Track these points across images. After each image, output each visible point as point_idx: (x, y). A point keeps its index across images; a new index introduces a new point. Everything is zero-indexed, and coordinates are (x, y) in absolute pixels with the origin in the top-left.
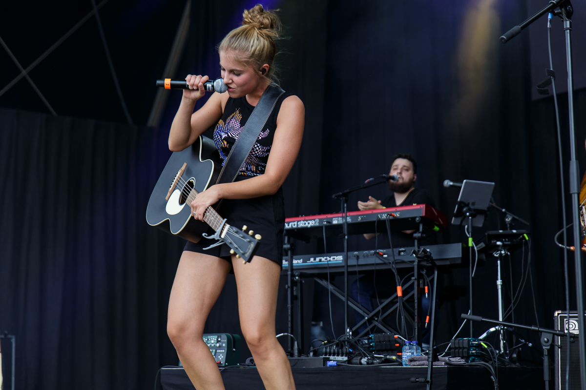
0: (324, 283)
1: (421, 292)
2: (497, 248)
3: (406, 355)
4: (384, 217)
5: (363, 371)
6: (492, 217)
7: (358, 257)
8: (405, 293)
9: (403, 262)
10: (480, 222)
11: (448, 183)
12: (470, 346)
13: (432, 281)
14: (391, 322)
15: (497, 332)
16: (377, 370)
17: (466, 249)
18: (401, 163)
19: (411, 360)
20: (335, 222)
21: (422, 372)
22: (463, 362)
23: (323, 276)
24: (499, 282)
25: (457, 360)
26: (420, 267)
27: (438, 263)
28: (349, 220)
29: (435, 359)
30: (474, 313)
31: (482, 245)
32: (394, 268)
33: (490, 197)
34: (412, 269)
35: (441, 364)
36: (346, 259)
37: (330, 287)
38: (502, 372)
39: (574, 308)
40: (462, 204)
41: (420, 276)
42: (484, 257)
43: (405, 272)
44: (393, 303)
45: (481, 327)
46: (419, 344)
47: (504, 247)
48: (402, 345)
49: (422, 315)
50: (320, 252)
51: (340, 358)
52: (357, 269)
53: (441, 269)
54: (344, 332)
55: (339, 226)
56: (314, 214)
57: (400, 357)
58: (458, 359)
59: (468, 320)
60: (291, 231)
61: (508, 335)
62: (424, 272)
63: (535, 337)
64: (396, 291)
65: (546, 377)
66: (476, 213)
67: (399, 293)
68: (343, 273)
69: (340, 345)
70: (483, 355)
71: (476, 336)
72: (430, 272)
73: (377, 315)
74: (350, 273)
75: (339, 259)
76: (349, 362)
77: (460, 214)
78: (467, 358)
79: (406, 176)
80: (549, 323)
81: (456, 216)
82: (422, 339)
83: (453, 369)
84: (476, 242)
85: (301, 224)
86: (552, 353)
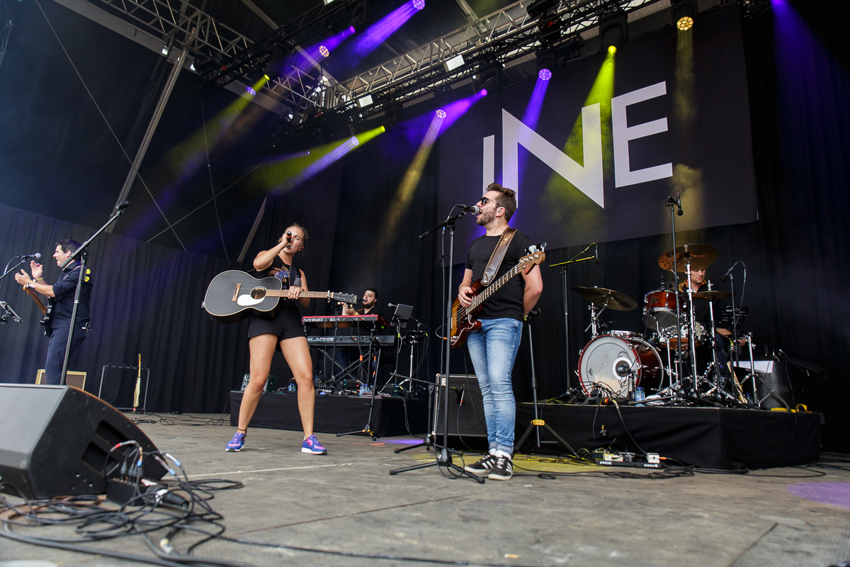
0: (323, 351)
1: (372, 359)
2: (412, 339)
3: (362, 391)
4: (357, 319)
5: (339, 398)
6: (411, 323)
7: (341, 339)
8: (364, 359)
9: (364, 343)
10: (404, 326)
11: (390, 305)
12: (395, 388)
13: (378, 354)
14: (355, 373)
15: (409, 382)
16: (346, 398)
17: (396, 339)
19: (364, 394)
20: (331, 320)
21: (369, 400)
22: (390, 396)
23: (322, 348)
24: (412, 356)
25: (387, 395)
26: (373, 346)
27: (381, 345)
28: (338, 319)
29: (376, 394)
30: (398, 373)
31: (405, 337)
32: (359, 346)
33: (411, 313)
34: (369, 347)
35: (378, 397)
36: (335, 340)
37: (326, 353)
38: (409, 402)
39: (444, 372)
40: (396, 316)
41: (372, 351)
42: (405, 343)
43: (365, 349)
44: (358, 363)
45: (400, 380)
46: (369, 386)
47: (415, 339)
48: (360, 385)
49: (372, 370)
50: (322, 335)
51: (327, 391)
52: (340, 345)
53: (382, 348)
54: (331, 377)
55: (333, 322)
56: (321, 315)
57: (359, 392)
58: (388, 394)
59: (394, 377)
61: (414, 383)
62: (374, 349)
63: (426, 386)
64: (359, 358)
65: (430, 407)
66: (402, 321)
67: (361, 359)
68: (333, 347)
69: (328, 384)
70: (400, 393)
71: (398, 383)
72: (377, 350)
73: (349, 369)
74: (336, 347)
75: (332, 339)
76: (332, 393)
77: (395, 321)
78: (392, 394)
79: (371, 300)
80: (434, 380)
81: (393, 322)
82: (371, 383)
83: (385, 400)
84: (402, 336)
85: (314, 320)
86: (433, 394)
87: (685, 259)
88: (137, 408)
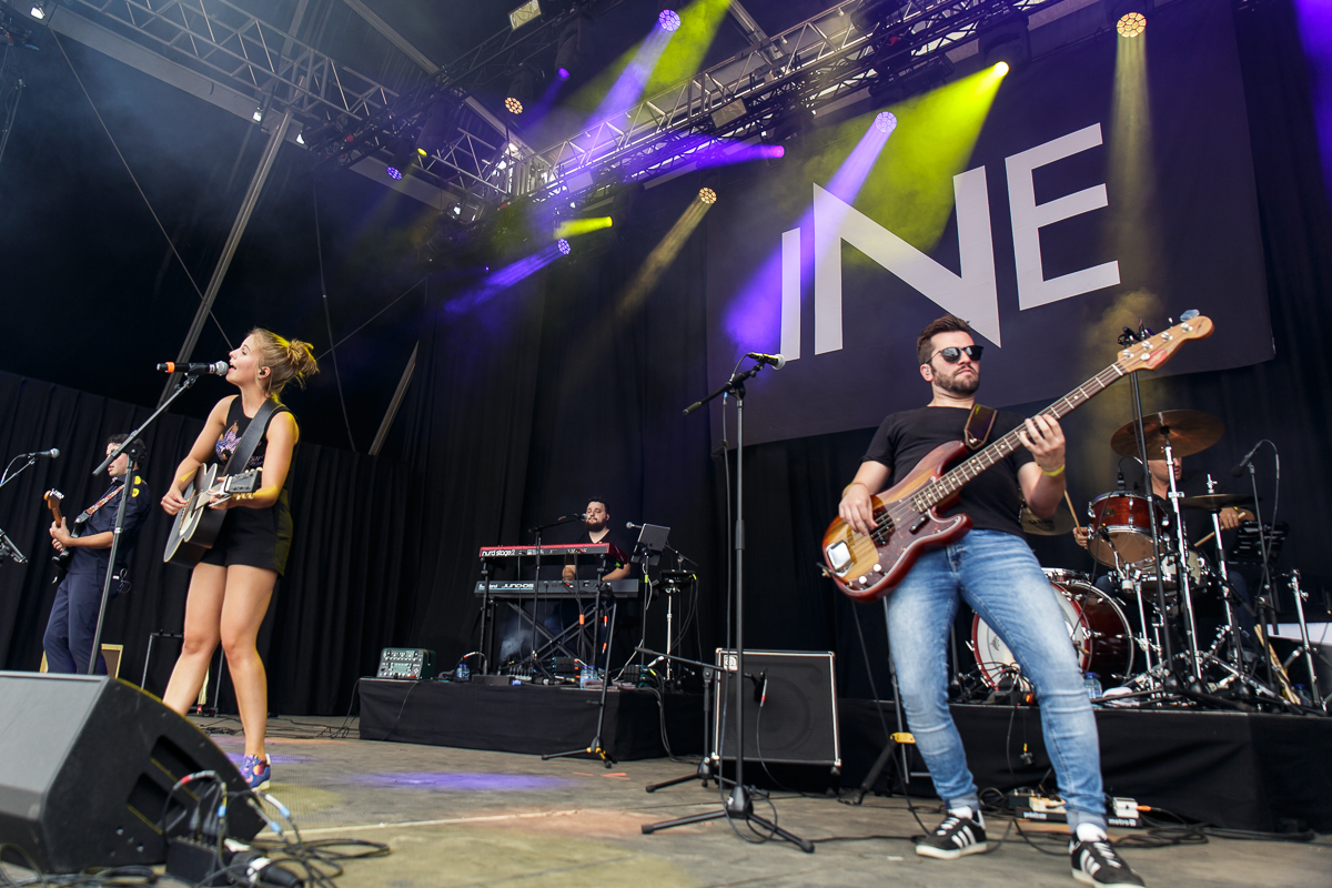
0: (515, 607)
1: (602, 621)
2: (669, 585)
3: (584, 678)
4: (573, 551)
5: (544, 691)
6: (666, 557)
7: (547, 586)
8: (586, 621)
9: (587, 593)
10: (656, 561)
11: (630, 525)
12: (641, 673)
13: (611, 612)
14: (572, 648)
15: (665, 661)
16: (557, 691)
17: (642, 585)
18: (594, 505)
19: (588, 684)
20: (529, 553)
21: (597, 695)
22: (633, 687)
23: (515, 601)
24: (669, 616)
25: (628, 686)
26: (601, 599)
27: (616, 596)
28: (542, 552)
29: (610, 683)
30: (646, 646)
31: (657, 582)
32: (578, 598)
33: (666, 539)
34: (594, 600)
35: (613, 689)
36: (536, 587)
37: (521, 611)
38: (666, 698)
39: (733, 646)
40: (641, 545)
41: (601, 607)
42: (657, 592)
43: (588, 603)
44: (576, 628)
45: (650, 658)
46: (596, 669)
47: (675, 584)
48: (581, 668)
50: (515, 579)
51: (524, 678)
52: (546, 597)
53: (620, 602)
54: (530, 654)
55: (533, 557)
56: (511, 545)
57: (578, 680)
58: (629, 684)
59: (639, 653)
60: (488, 559)
61: (674, 664)
62: (604, 603)
63: (699, 670)
64: (578, 619)
65: (706, 708)
66: (652, 553)
67: (582, 621)
68: (533, 600)
69: (526, 666)
70: (652, 681)
71: (646, 664)
72: (610, 604)
73: (560, 639)
74: (539, 600)
75: (530, 586)
76: (532, 681)
77: (639, 553)
78: (637, 683)
79: (599, 517)
80: (712, 659)
81: (636, 555)
82: (599, 664)
83: (624, 694)
84: (651, 579)
85: (499, 553)
86: (712, 686)
87: (1162, 438)
88: (203, 706)
